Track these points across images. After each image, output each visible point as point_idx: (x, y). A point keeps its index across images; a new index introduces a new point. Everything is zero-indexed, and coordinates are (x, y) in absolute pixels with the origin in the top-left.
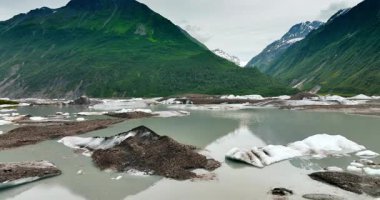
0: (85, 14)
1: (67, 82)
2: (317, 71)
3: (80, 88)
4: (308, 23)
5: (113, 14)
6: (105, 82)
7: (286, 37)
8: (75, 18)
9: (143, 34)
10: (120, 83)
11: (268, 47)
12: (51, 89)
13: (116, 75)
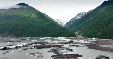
0: (16, 11)
1: (9, 32)
2: (82, 28)
3: (13, 34)
4: (82, 13)
5: (25, 11)
6: (21, 32)
7: (76, 17)
8: (13, 12)
9: (34, 17)
10: (25, 32)
11: (71, 20)
12: (4, 34)
13: (24, 30)
